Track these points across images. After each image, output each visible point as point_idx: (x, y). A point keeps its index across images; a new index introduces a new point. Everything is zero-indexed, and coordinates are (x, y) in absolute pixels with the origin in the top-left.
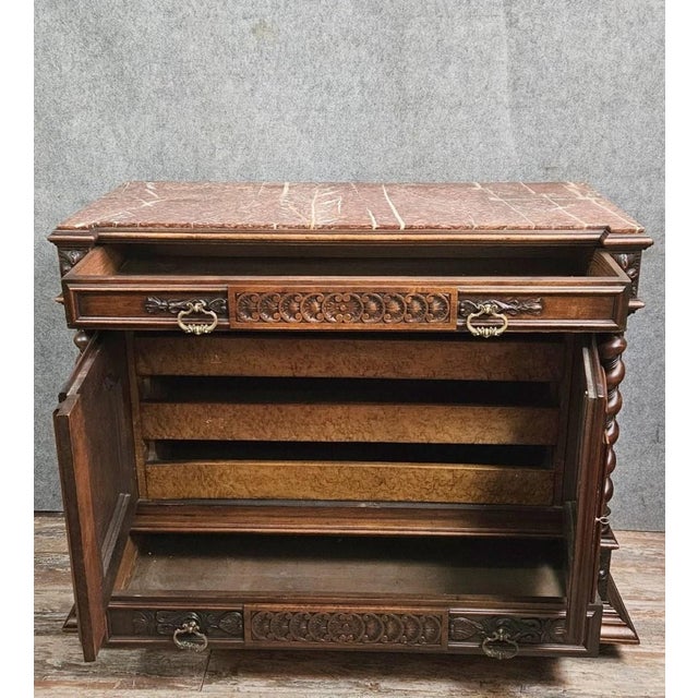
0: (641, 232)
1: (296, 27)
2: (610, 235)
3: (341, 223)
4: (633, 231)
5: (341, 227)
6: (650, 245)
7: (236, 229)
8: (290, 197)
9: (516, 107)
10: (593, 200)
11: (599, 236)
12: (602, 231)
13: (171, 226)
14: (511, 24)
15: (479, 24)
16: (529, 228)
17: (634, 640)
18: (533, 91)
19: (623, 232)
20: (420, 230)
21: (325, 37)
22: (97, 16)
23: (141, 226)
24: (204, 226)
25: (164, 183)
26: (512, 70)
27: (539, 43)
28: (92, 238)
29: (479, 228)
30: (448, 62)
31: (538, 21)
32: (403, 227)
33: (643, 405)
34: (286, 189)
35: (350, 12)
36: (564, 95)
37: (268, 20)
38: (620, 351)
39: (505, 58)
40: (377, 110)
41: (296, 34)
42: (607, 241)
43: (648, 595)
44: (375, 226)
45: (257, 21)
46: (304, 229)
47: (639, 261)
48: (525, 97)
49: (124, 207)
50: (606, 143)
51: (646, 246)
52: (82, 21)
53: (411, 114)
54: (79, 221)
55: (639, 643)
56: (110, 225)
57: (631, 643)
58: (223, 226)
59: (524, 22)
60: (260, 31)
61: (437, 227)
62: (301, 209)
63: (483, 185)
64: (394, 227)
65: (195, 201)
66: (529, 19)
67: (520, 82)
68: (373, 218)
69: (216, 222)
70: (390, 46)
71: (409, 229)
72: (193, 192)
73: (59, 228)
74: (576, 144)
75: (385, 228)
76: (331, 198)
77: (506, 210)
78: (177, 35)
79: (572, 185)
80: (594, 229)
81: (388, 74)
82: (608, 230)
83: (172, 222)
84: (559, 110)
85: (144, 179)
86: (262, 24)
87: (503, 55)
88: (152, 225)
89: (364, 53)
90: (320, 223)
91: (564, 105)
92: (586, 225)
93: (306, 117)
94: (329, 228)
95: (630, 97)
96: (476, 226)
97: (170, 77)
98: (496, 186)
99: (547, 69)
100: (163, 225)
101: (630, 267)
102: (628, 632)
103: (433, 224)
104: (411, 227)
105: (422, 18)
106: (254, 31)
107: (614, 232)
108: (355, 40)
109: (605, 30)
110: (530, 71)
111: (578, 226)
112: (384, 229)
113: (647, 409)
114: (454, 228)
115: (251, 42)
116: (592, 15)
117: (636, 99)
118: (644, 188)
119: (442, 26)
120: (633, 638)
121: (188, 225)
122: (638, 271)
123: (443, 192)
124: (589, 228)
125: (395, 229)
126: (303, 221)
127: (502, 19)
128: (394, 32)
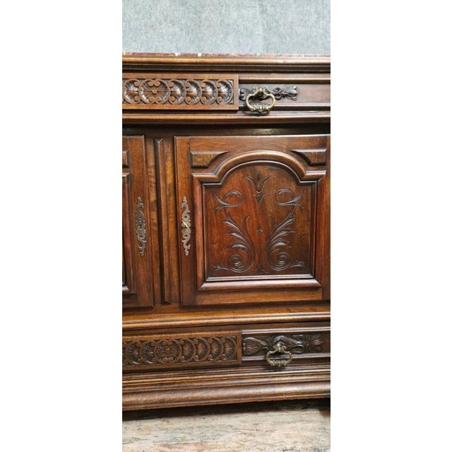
1: (135, 12)
14: (263, 12)
15: (245, 12)
26: (265, 39)
27: (280, 23)
30: (227, 33)
31: (278, 10)
35: (168, 5)
39: (261, 32)
41: (136, 16)
59: (270, 10)
66: (273, 9)
67: (270, 47)
70: (193, 25)
81: (192, 42)
87: (259, 31)
89: (177, 29)
99: (285, 38)
108: (172, 21)
109: (316, 16)
110: (275, 40)
116: (309, 8)
119: (223, 11)
127: (258, 9)
128: (194, 16)
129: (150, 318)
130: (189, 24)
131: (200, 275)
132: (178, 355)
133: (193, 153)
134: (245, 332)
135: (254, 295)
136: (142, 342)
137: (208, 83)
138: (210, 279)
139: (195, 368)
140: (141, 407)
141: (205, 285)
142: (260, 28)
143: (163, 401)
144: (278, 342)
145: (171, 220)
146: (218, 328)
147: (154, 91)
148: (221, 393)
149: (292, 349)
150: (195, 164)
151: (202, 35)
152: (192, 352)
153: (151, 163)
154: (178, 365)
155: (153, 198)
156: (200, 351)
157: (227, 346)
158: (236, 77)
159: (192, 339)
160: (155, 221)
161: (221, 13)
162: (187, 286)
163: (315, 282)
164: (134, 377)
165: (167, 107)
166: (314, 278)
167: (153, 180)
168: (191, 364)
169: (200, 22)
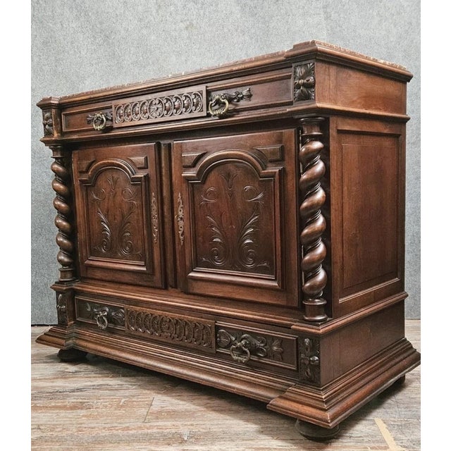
1: (209, 25)
14: (328, 17)
15: (310, 19)
21: (226, 30)
22: (101, 23)
27: (344, 27)
31: (342, 15)
35: (239, 16)
37: (194, 22)
41: (210, 30)
45: (188, 23)
52: (93, 26)
59: (334, 16)
60: (189, 28)
66: (337, 15)
70: (261, 33)
78: (144, 32)
81: (261, 49)
86: (191, 24)
89: (247, 38)
97: (141, 54)
99: (349, 41)
105: (279, 17)
106: (187, 28)
108: (243, 31)
115: (185, 34)
116: (371, 11)
119: (290, 20)
127: (322, 15)
128: (264, 26)
130: (258, 33)
142: (325, 32)
151: (270, 42)
161: (287, 22)
169: (268, 31)
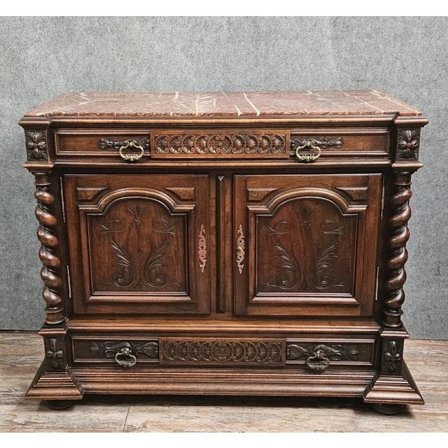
0: (420, 115)
2: (399, 117)
3: (216, 112)
4: (415, 115)
5: (216, 114)
6: (426, 123)
7: (145, 116)
8: (180, 99)
9: (336, 38)
10: (389, 99)
11: (391, 119)
12: (394, 115)
13: (101, 115)
16: (344, 114)
17: (421, 402)
18: (347, 27)
19: (408, 115)
20: (270, 116)
23: (80, 115)
24: (123, 115)
25: (92, 93)
28: (48, 122)
29: (310, 114)
32: (258, 114)
33: (428, 249)
34: (177, 96)
36: (368, 29)
38: (407, 199)
40: (240, 41)
42: (397, 121)
43: (433, 379)
44: (240, 113)
46: (191, 116)
47: (419, 135)
48: (342, 31)
49: (66, 105)
50: (398, 63)
51: (423, 124)
53: (263, 44)
54: (38, 112)
55: (424, 404)
56: (60, 114)
57: (419, 404)
58: (136, 115)
61: (281, 114)
62: (188, 105)
63: (313, 92)
64: (253, 114)
65: (116, 102)
68: (238, 109)
69: (132, 111)
71: (263, 115)
72: (114, 97)
73: (25, 116)
74: (379, 63)
75: (247, 115)
76: (208, 99)
77: (329, 105)
79: (375, 91)
80: (388, 114)
82: (398, 114)
83: (101, 112)
84: (366, 40)
85: (78, 91)
88: (87, 114)
90: (202, 112)
91: (369, 36)
92: (383, 111)
93: (190, 47)
94: (209, 115)
95: (415, 30)
96: (308, 112)
98: (323, 93)
100: (95, 114)
101: (413, 139)
102: (417, 397)
103: (280, 112)
104: (264, 114)
107: (401, 115)
111: (378, 112)
112: (245, 115)
113: (431, 252)
114: (293, 114)
117: (419, 32)
118: (426, 94)
120: (420, 400)
121: (112, 114)
122: (418, 142)
123: (286, 96)
124: (385, 113)
125: (253, 115)
126: (190, 111)
129: (208, 324)
131: (251, 290)
132: (230, 356)
133: (249, 190)
134: (289, 340)
135: (299, 309)
136: (201, 342)
137: (264, 137)
138: (260, 294)
139: (244, 367)
140: (201, 393)
141: (256, 299)
143: (218, 390)
144: (318, 350)
145: (228, 242)
146: (266, 335)
147: (220, 144)
148: (266, 388)
149: (331, 356)
150: (250, 199)
152: (243, 354)
153: (213, 195)
154: (230, 364)
155: (213, 224)
156: (250, 353)
157: (273, 350)
158: (289, 131)
159: (243, 343)
160: (214, 243)
162: (239, 299)
163: (354, 300)
164: (193, 370)
165: (229, 156)
166: (354, 297)
167: (214, 209)
168: (241, 363)
